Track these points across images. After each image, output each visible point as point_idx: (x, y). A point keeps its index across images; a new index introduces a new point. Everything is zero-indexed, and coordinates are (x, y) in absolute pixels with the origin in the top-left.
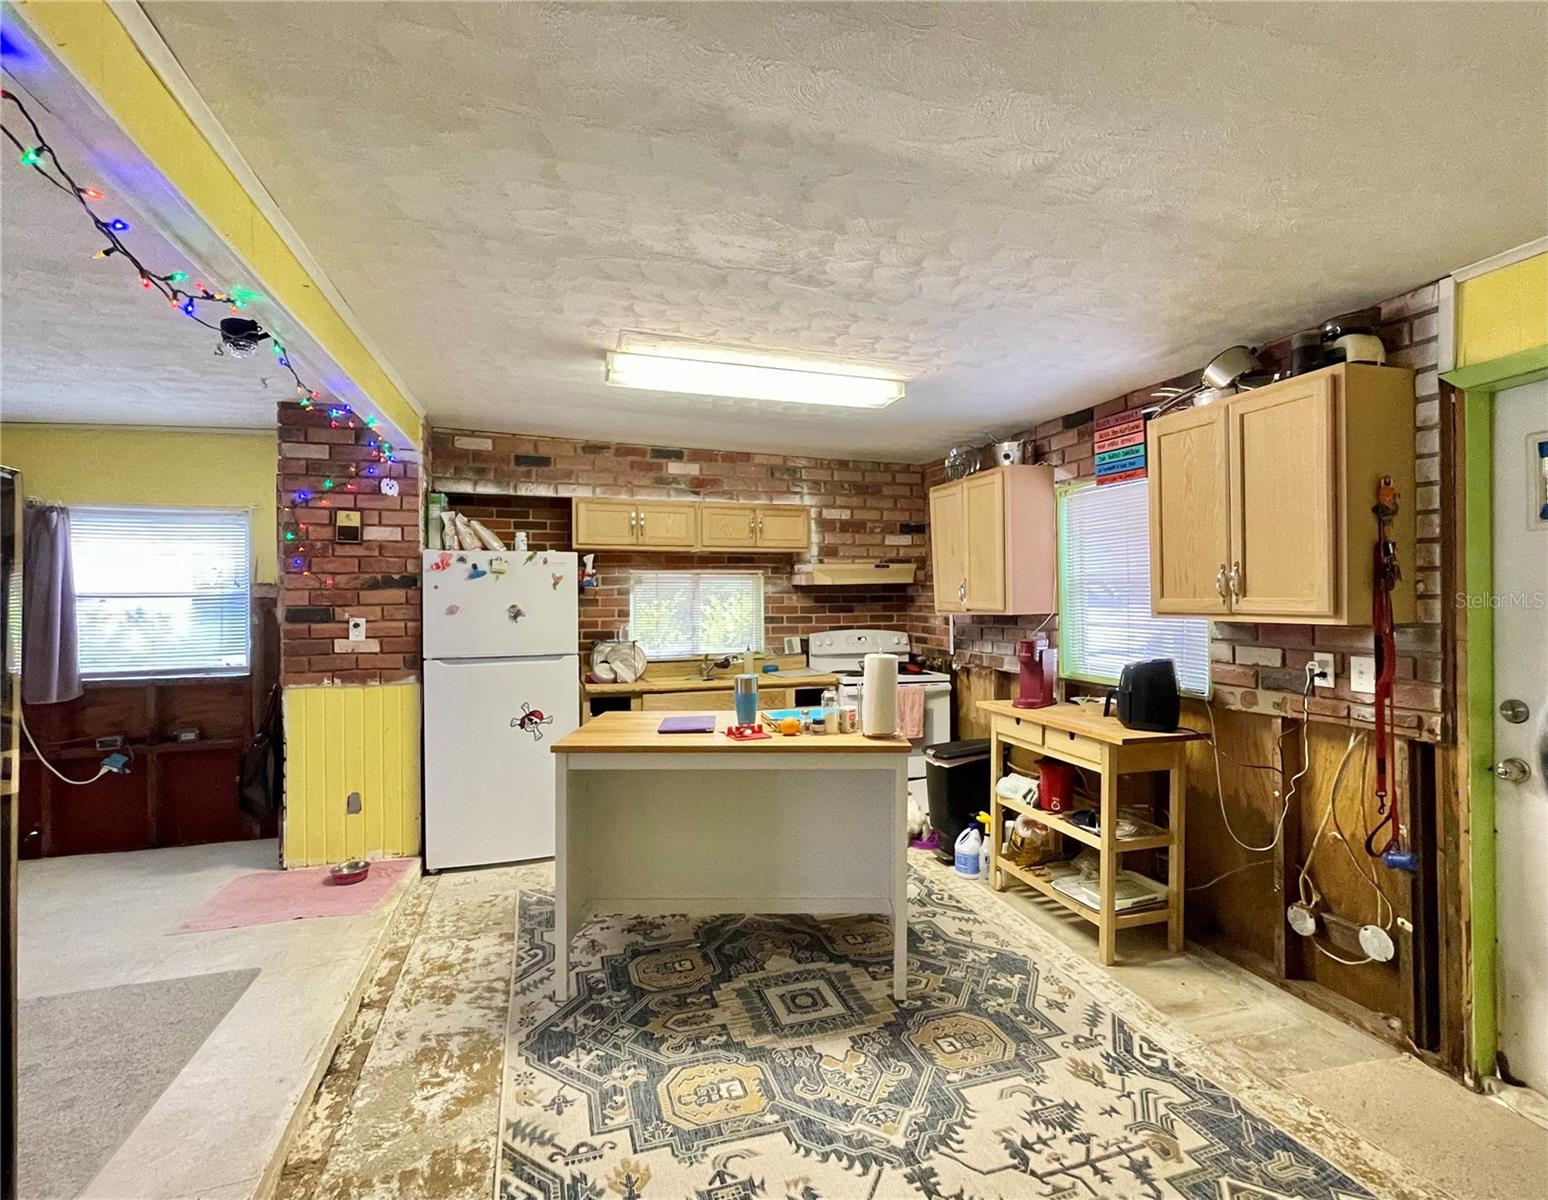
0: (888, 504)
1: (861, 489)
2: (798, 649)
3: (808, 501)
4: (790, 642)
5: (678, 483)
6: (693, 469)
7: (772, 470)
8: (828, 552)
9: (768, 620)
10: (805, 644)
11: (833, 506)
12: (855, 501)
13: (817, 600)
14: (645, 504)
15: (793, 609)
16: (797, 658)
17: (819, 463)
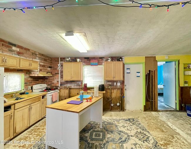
0: (48, 63)
1: (45, 60)
2: (30, 89)
3: (38, 61)
4: (29, 87)
5: (15, 52)
6: (18, 50)
7: (33, 54)
8: (41, 70)
9: (25, 83)
10: (32, 88)
11: (41, 62)
12: (44, 62)
13: (33, 79)
14: (6, 55)
15: (29, 81)
16: (30, 91)
17: (40, 54)
